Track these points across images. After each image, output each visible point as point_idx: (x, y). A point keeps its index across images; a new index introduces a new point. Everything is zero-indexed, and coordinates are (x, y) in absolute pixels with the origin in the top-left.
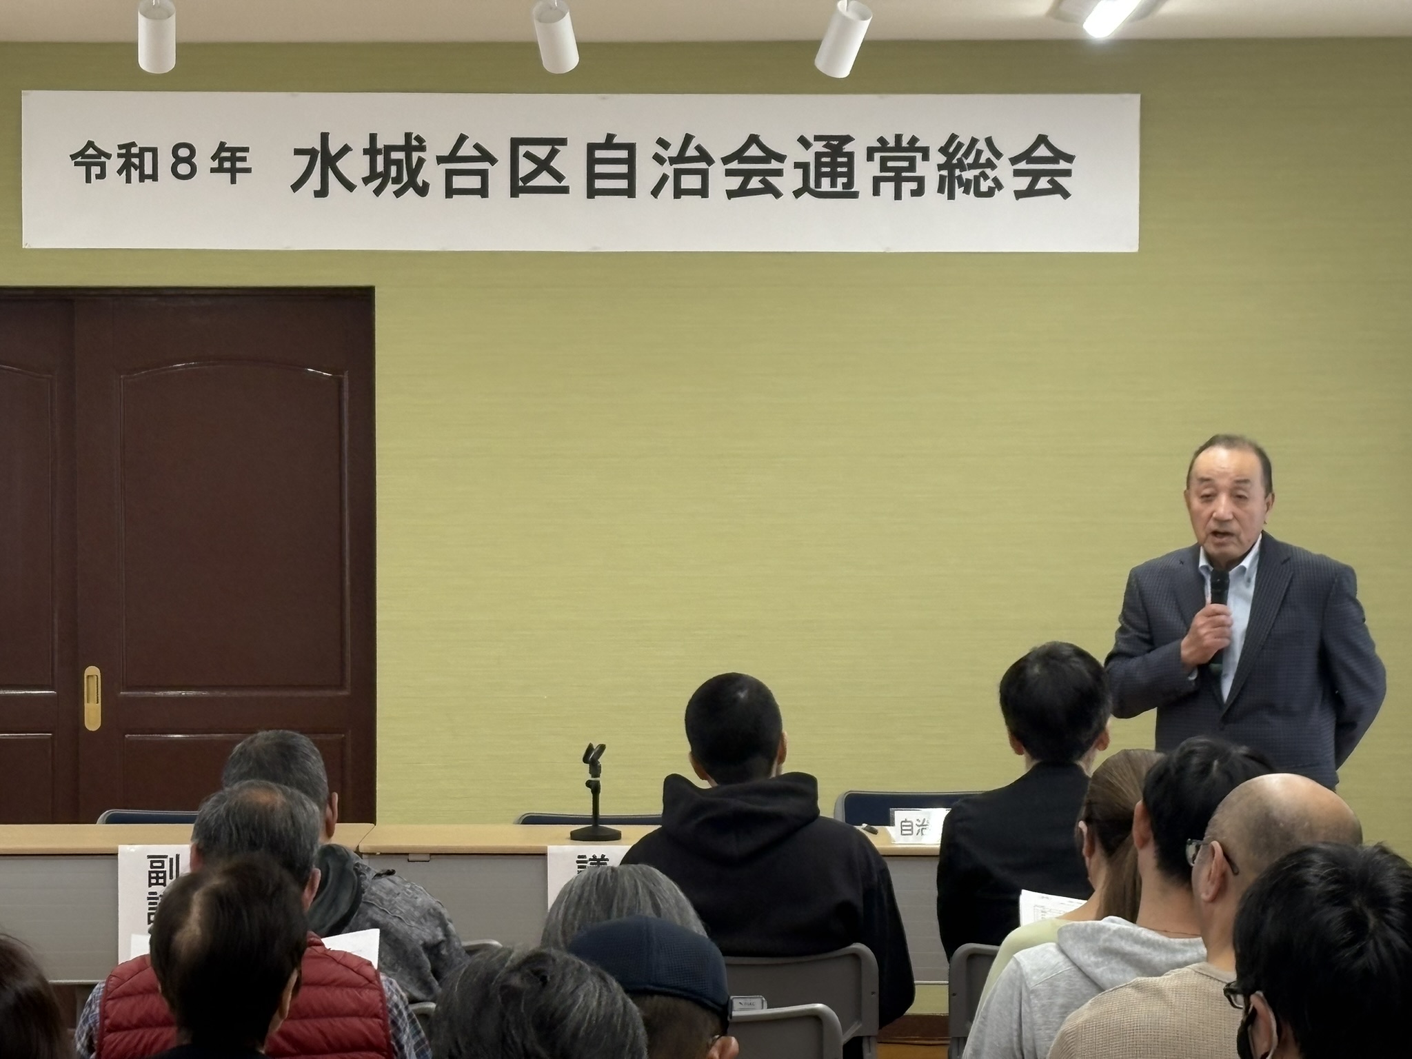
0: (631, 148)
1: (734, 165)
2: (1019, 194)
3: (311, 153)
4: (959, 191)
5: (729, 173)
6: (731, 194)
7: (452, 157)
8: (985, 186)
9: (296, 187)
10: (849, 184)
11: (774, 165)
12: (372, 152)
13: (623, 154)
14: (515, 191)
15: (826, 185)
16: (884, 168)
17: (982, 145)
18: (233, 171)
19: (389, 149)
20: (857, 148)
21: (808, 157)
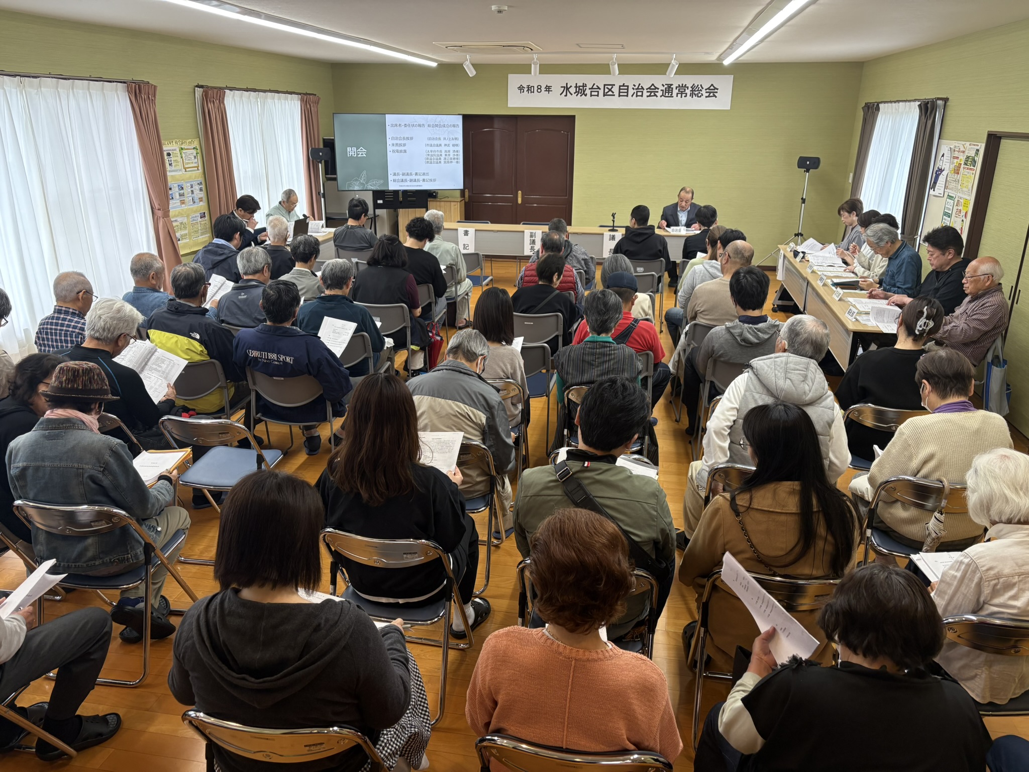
0: (628, 86)
1: (649, 90)
2: (706, 97)
3: (564, 87)
4: (694, 96)
5: (647, 92)
6: (647, 96)
7: (592, 88)
8: (699, 95)
9: (561, 94)
10: (671, 95)
11: (657, 90)
12: (576, 87)
13: (626, 88)
14: (604, 95)
15: (667, 95)
16: (679, 91)
17: (699, 86)
18: (549, 91)
19: (579, 86)
20: (673, 86)
21: (664, 89)
